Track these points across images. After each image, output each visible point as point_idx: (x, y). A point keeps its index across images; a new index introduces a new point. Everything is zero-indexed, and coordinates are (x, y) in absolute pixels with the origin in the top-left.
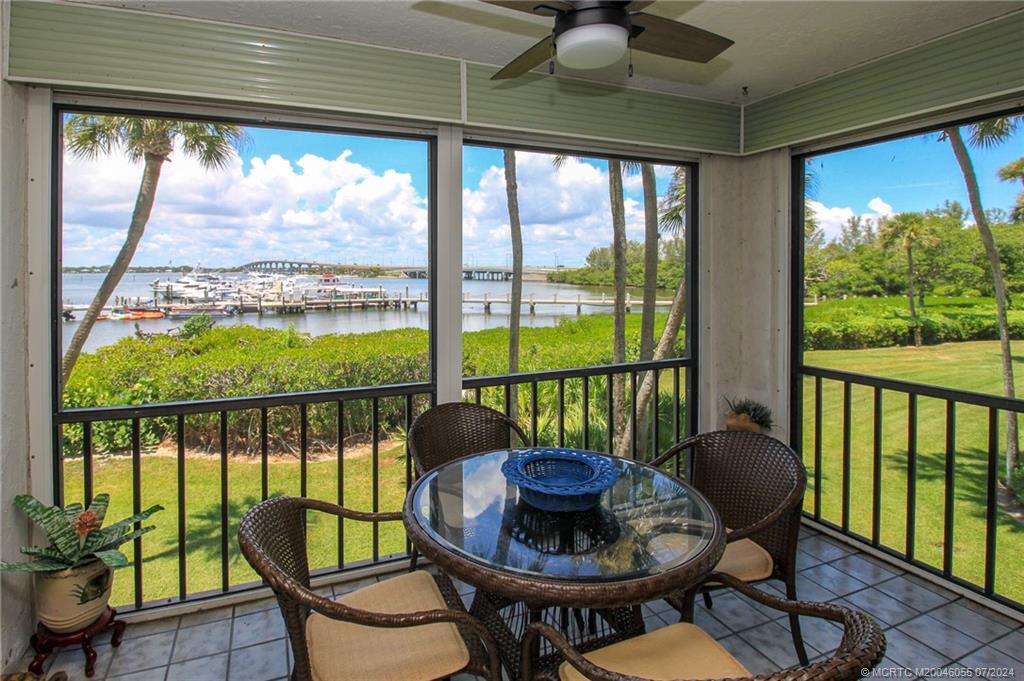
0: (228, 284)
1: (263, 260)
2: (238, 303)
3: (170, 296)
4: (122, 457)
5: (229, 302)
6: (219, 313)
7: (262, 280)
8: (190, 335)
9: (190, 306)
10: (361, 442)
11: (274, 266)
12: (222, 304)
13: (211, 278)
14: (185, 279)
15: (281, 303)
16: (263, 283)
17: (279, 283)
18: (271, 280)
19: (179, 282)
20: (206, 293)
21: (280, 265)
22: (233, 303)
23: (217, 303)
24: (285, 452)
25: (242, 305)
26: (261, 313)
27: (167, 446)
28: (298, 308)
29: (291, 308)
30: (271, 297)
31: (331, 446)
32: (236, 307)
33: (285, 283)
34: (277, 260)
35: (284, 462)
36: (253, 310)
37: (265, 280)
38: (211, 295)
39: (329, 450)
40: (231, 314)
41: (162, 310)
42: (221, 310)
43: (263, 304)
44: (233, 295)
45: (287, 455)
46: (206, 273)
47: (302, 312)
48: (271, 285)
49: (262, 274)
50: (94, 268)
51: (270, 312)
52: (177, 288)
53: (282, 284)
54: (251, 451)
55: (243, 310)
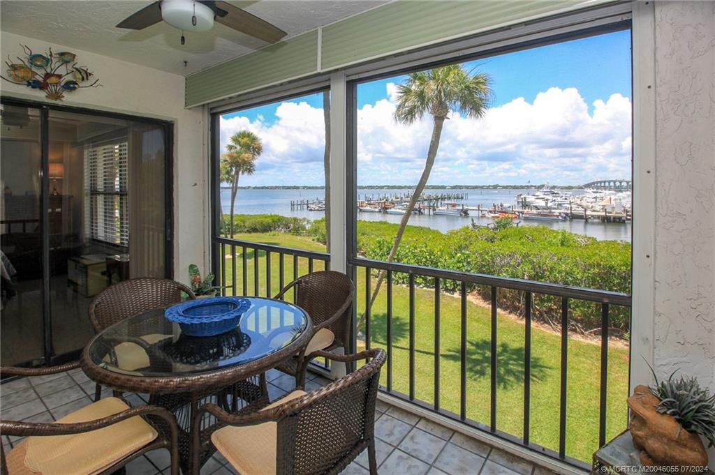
0: (564, 197)
1: (603, 180)
2: (569, 212)
3: (525, 204)
4: (448, 294)
5: (563, 211)
6: (556, 218)
7: (595, 195)
8: (497, 229)
9: (535, 211)
10: (616, 336)
11: (612, 184)
12: (557, 212)
13: (554, 193)
14: (538, 193)
15: (603, 214)
16: (596, 198)
17: (609, 197)
18: (602, 195)
19: (534, 195)
20: (547, 203)
21: (618, 184)
22: (565, 211)
23: (553, 211)
24: (545, 322)
25: (571, 213)
26: (586, 219)
27: (474, 295)
28: (620, 218)
29: (614, 218)
30: (598, 208)
31: (586, 331)
32: (567, 214)
33: (613, 197)
34: (615, 179)
35: (542, 329)
36: (579, 217)
37: (598, 195)
38: (549, 204)
39: (583, 333)
40: (564, 220)
41: (517, 213)
42: (557, 216)
43: (589, 213)
44: (565, 205)
45: (546, 325)
46: (553, 190)
47: (624, 222)
48: (602, 199)
49: (595, 190)
50: (490, 186)
51: (596, 220)
52: (530, 199)
53: (610, 199)
54: (520, 315)
55: (573, 217)
